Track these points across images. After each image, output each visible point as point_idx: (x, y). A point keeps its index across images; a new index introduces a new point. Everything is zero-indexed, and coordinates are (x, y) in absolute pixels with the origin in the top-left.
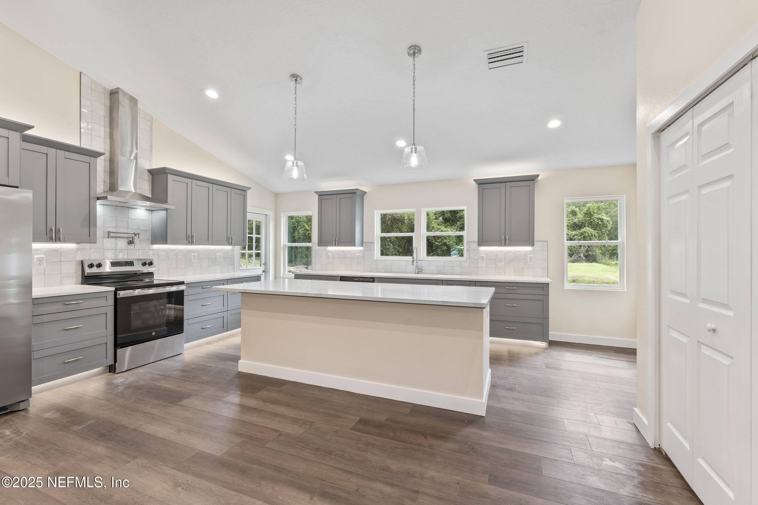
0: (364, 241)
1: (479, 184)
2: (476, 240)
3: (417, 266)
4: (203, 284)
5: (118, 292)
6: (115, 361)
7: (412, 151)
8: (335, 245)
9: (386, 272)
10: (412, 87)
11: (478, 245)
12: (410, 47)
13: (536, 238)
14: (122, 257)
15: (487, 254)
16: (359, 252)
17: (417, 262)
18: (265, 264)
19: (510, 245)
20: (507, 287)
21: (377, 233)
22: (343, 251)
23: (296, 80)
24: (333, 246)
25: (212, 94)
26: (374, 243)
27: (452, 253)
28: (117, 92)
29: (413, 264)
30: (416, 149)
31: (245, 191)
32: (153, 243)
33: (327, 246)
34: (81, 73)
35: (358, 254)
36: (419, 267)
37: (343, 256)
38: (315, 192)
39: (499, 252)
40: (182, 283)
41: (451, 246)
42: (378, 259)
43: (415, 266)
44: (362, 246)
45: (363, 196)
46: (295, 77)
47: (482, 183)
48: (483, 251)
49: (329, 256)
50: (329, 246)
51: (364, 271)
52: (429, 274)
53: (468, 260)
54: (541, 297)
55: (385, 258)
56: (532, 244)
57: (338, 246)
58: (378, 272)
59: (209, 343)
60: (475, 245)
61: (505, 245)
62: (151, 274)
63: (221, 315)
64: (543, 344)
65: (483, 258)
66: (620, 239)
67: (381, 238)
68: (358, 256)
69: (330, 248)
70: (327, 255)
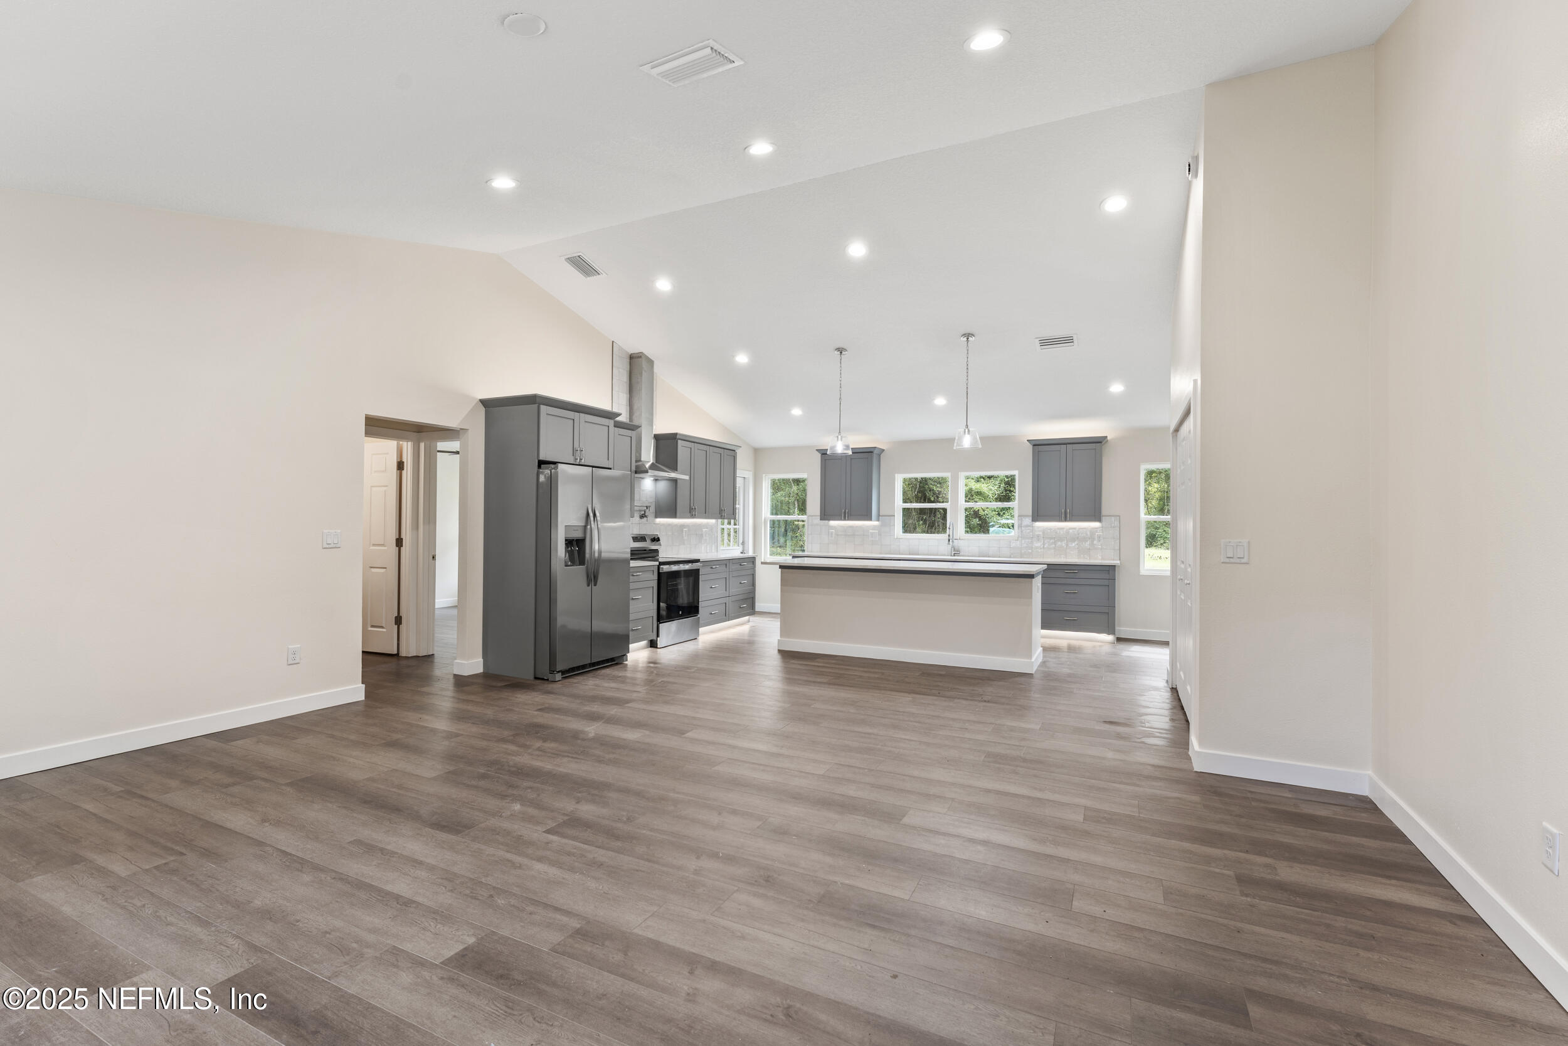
0: (881, 514)
1: (1034, 445)
2: (1030, 513)
3: (953, 547)
4: (712, 563)
5: (661, 566)
6: (658, 636)
7: (965, 432)
8: (845, 519)
9: (910, 554)
10: (965, 370)
11: (1033, 521)
12: (964, 335)
13: (1104, 511)
14: (636, 531)
15: (1044, 531)
16: (874, 528)
17: (953, 541)
18: (743, 543)
19: (1071, 520)
20: (1067, 570)
21: (899, 504)
22: (851, 527)
23: (841, 353)
24: (841, 520)
25: (742, 359)
26: (894, 516)
27: (991, 529)
28: (641, 357)
29: (949, 544)
30: (969, 431)
31: (734, 451)
32: (656, 517)
33: (829, 520)
34: (613, 342)
35: (873, 530)
36: (956, 548)
37: (851, 534)
38: (817, 450)
39: (1059, 529)
40: (697, 561)
41: (988, 518)
42: (899, 537)
43: (950, 547)
44: (878, 520)
45: (880, 455)
46: (841, 351)
47: (1037, 445)
48: (1038, 527)
49: (832, 533)
50: (832, 520)
51: (881, 553)
53: (1020, 539)
54: (1106, 582)
55: (909, 536)
56: (1100, 520)
57: (848, 520)
59: (712, 632)
60: (1028, 521)
61: (1066, 520)
62: (656, 551)
63: (723, 600)
64: (1110, 638)
65: (1038, 536)
67: (904, 509)
68: (872, 534)
69: (833, 523)
70: (828, 531)
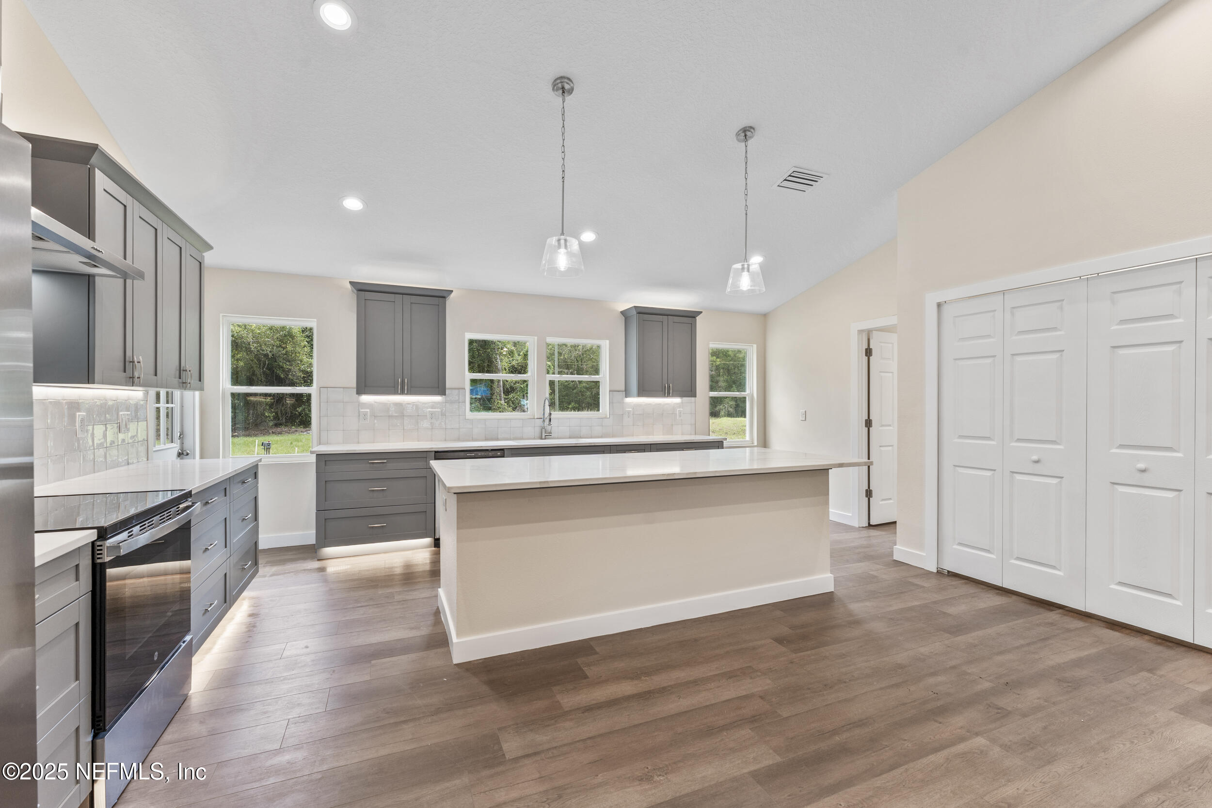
15: (634, 407)
18: (182, 436)
22: (398, 405)
26: (464, 389)
31: (201, 252)
35: (432, 408)
37: (397, 415)
47: (641, 313)
48: (629, 404)
49: (365, 414)
51: (445, 440)
52: (558, 438)
53: (612, 416)
58: (473, 440)
60: (620, 396)
61: (669, 395)
65: (629, 412)
66: (748, 391)
67: (471, 380)
68: (431, 413)
69: (367, 399)
70: (359, 411)
